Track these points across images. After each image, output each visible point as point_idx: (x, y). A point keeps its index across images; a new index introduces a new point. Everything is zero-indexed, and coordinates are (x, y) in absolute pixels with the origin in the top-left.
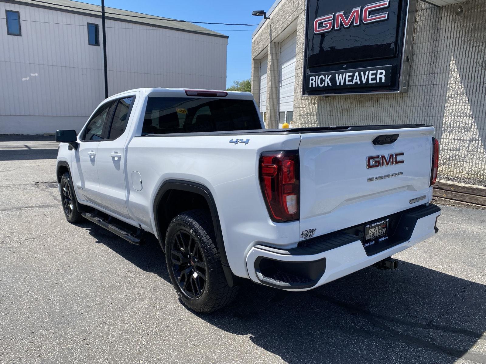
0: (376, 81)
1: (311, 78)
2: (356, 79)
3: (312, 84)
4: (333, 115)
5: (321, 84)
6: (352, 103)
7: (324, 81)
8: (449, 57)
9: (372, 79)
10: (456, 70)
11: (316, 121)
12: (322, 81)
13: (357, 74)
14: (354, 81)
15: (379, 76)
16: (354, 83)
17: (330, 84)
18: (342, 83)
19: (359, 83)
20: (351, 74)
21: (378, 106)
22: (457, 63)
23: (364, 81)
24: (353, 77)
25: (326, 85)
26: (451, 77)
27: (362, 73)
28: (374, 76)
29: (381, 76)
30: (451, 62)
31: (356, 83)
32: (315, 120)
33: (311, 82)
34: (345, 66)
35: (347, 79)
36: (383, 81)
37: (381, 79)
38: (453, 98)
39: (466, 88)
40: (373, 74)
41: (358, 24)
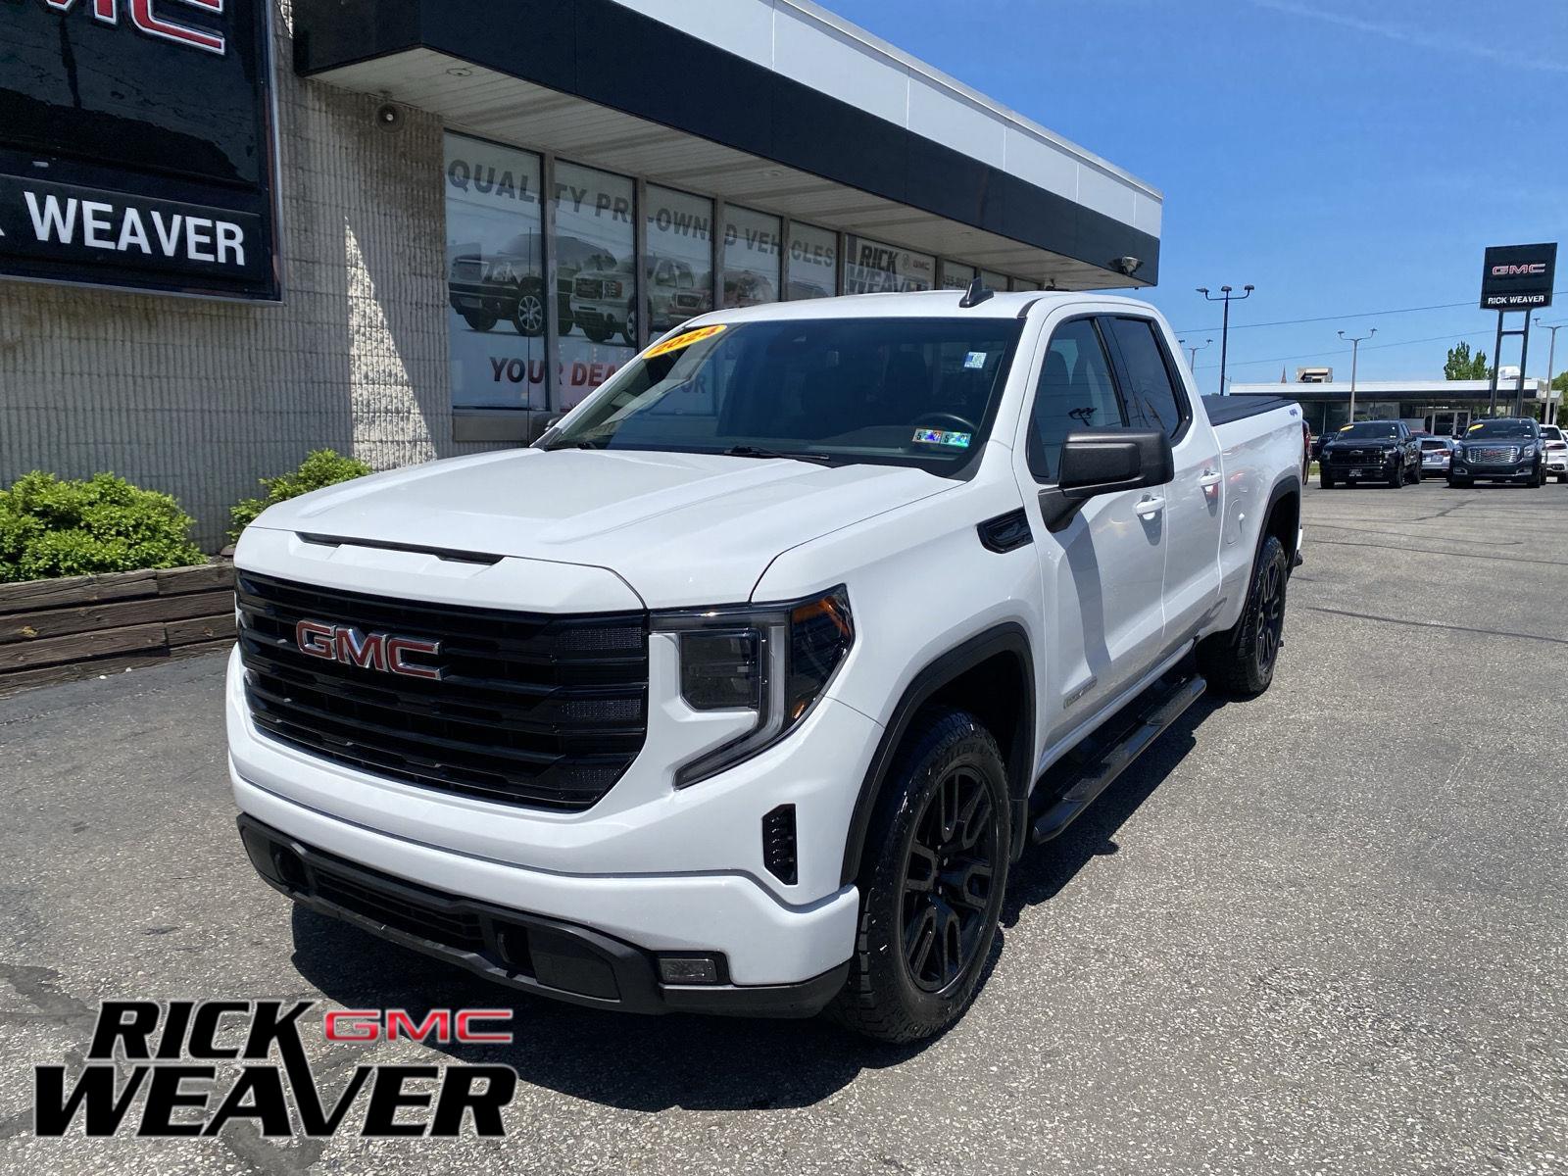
0: (216, 257)
2: (133, 233)
8: (341, 224)
9: (200, 247)
10: (361, 264)
13: (132, 215)
14: (125, 240)
15: (222, 243)
16: (123, 246)
18: (66, 236)
19: (146, 249)
20: (108, 208)
21: (154, 340)
22: (361, 244)
23: (169, 248)
24: (117, 220)
26: (352, 278)
27: (156, 216)
28: (206, 239)
29: (230, 243)
30: (348, 239)
31: (134, 248)
34: (45, 164)
35: (90, 225)
36: (240, 260)
37: (230, 251)
38: (364, 335)
39: (387, 314)
40: (199, 230)
41: (113, 20)
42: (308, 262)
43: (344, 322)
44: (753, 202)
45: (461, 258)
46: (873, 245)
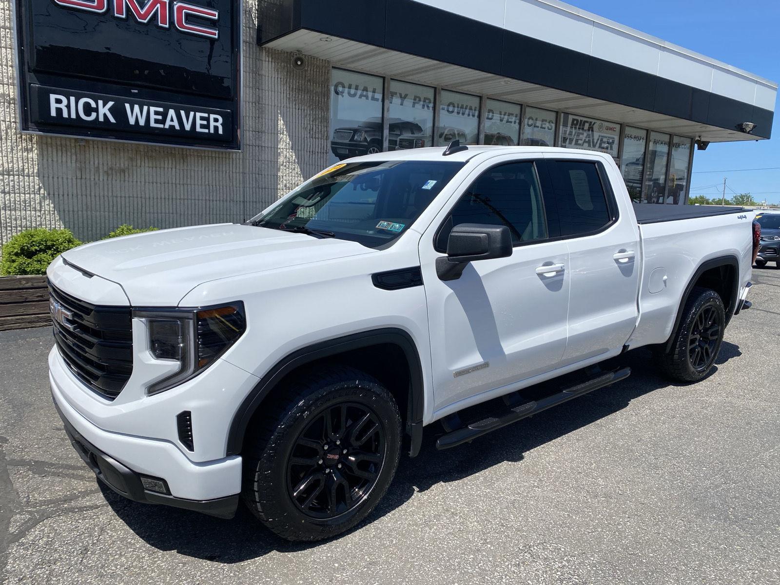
0: (209, 131)
1: (53, 97)
2: (172, 120)
3: (59, 111)
4: (88, 177)
5: (88, 114)
6: (132, 159)
7: (96, 110)
8: (276, 115)
9: (202, 126)
10: (285, 133)
11: (40, 189)
12: (88, 110)
13: (172, 112)
14: (168, 123)
15: (212, 124)
16: (167, 126)
17: (112, 120)
18: (142, 122)
19: (177, 127)
20: (161, 110)
21: (186, 168)
22: (286, 123)
23: (188, 127)
24: (165, 115)
25: (101, 119)
26: (281, 139)
27: (183, 113)
28: (205, 123)
29: (216, 124)
30: (279, 121)
31: (172, 127)
32: (37, 187)
33: (53, 106)
34: (136, 91)
35: (153, 117)
36: (221, 132)
37: (216, 128)
38: (285, 166)
39: (298, 157)
40: (202, 118)
41: (167, 26)
42: (258, 132)
43: (276, 160)
44: (504, 97)
45: (339, 129)
46: (579, 119)
